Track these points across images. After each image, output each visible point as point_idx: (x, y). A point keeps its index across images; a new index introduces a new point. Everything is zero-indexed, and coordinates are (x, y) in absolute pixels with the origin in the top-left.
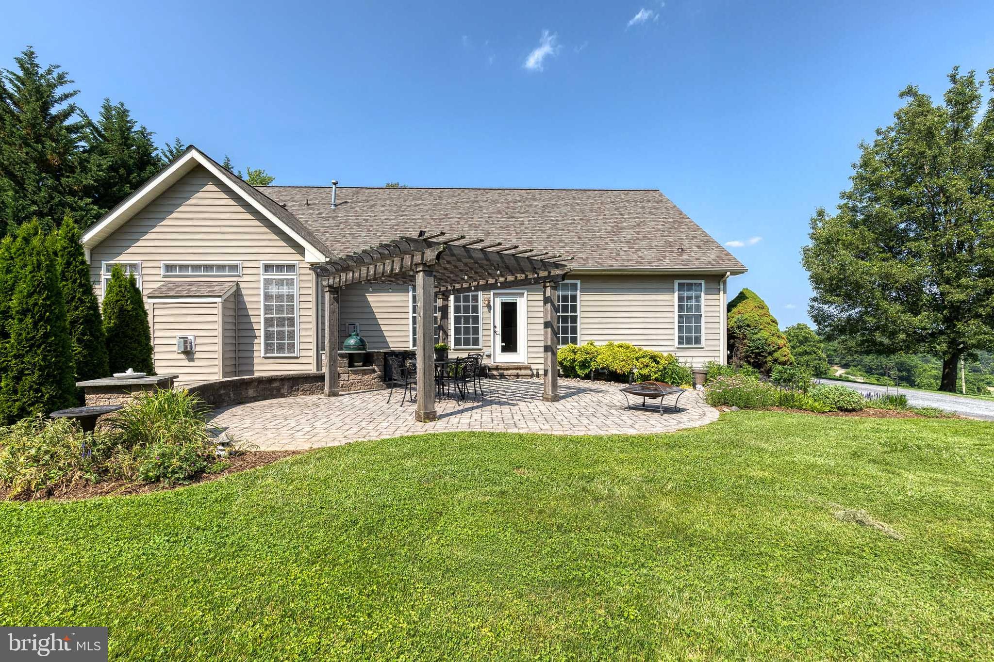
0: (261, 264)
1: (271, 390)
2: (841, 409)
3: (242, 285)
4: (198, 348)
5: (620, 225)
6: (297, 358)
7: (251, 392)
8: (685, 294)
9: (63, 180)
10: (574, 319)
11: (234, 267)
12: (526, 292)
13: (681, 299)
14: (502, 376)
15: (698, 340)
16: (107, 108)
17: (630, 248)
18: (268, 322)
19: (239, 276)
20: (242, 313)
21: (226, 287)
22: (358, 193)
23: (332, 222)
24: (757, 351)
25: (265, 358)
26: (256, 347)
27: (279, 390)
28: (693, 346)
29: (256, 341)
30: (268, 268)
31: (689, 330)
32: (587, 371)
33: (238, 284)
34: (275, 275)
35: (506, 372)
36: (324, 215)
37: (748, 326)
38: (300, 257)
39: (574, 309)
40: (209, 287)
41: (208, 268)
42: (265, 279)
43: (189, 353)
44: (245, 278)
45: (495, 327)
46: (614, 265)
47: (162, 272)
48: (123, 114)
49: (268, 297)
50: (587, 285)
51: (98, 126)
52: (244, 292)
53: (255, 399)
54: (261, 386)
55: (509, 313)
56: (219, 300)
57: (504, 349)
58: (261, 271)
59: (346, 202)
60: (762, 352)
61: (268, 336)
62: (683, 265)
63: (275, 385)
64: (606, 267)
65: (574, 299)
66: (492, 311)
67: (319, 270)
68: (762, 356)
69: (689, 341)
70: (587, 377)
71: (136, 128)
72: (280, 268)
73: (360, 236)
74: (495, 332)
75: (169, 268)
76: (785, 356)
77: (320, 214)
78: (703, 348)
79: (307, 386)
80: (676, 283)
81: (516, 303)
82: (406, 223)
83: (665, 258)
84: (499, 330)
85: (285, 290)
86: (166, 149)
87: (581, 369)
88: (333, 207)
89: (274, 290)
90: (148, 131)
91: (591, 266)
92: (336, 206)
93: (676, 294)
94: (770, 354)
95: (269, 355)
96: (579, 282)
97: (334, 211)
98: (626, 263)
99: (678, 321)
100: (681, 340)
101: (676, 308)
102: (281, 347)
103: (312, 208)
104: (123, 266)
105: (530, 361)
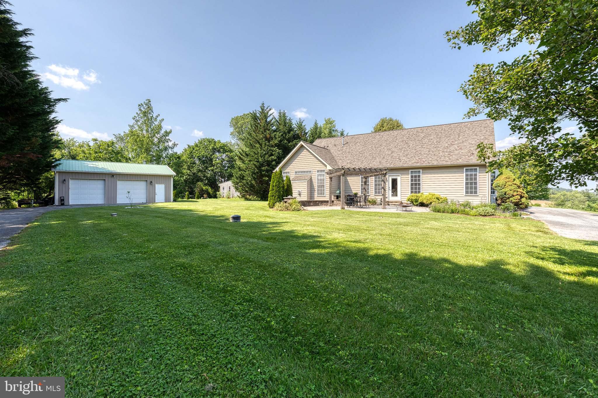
0: (317, 170)
2: (481, 215)
4: (302, 193)
5: (453, 143)
6: (325, 197)
7: (312, 204)
8: (469, 173)
9: (271, 142)
10: (419, 184)
11: (310, 172)
12: (400, 175)
13: (467, 175)
14: (389, 205)
15: (476, 192)
16: (280, 113)
17: (449, 155)
18: (319, 187)
19: (311, 174)
20: (312, 184)
21: (308, 177)
22: (353, 137)
23: (341, 152)
24: (501, 197)
26: (315, 193)
27: (318, 204)
28: (473, 195)
31: (471, 188)
32: (417, 203)
33: (311, 176)
34: (320, 173)
35: (390, 203)
37: (499, 186)
38: (325, 168)
39: (419, 180)
40: (304, 177)
41: (304, 172)
42: (317, 175)
43: (300, 195)
44: (313, 174)
45: (389, 187)
46: (435, 163)
47: (294, 174)
48: (284, 114)
49: (318, 180)
50: (424, 171)
51: (278, 120)
52: (313, 178)
53: (312, 206)
54: (314, 203)
55: (394, 182)
56: (306, 181)
57: (392, 195)
58: (316, 172)
59: (347, 143)
60: (504, 198)
61: (318, 190)
62: (467, 162)
63: (317, 203)
64: (431, 164)
65: (419, 176)
66: (388, 182)
67: (330, 172)
69: (471, 193)
70: (417, 205)
71: (288, 118)
72: (321, 171)
73: (348, 157)
74: (389, 189)
75: (296, 172)
76: (516, 199)
77: (338, 149)
78: (478, 196)
79: (325, 203)
80: (465, 169)
81: (397, 179)
82: (365, 150)
83: (460, 159)
84: (391, 188)
85: (322, 178)
86: (296, 123)
87: (415, 202)
88: (343, 145)
89: (319, 178)
91: (425, 164)
93: (465, 173)
94: (509, 198)
95: (318, 196)
96: (421, 170)
98: (440, 162)
99: (466, 185)
100: (467, 192)
101: (465, 179)
102: (321, 193)
103: (336, 147)
104: (286, 173)
105: (402, 200)
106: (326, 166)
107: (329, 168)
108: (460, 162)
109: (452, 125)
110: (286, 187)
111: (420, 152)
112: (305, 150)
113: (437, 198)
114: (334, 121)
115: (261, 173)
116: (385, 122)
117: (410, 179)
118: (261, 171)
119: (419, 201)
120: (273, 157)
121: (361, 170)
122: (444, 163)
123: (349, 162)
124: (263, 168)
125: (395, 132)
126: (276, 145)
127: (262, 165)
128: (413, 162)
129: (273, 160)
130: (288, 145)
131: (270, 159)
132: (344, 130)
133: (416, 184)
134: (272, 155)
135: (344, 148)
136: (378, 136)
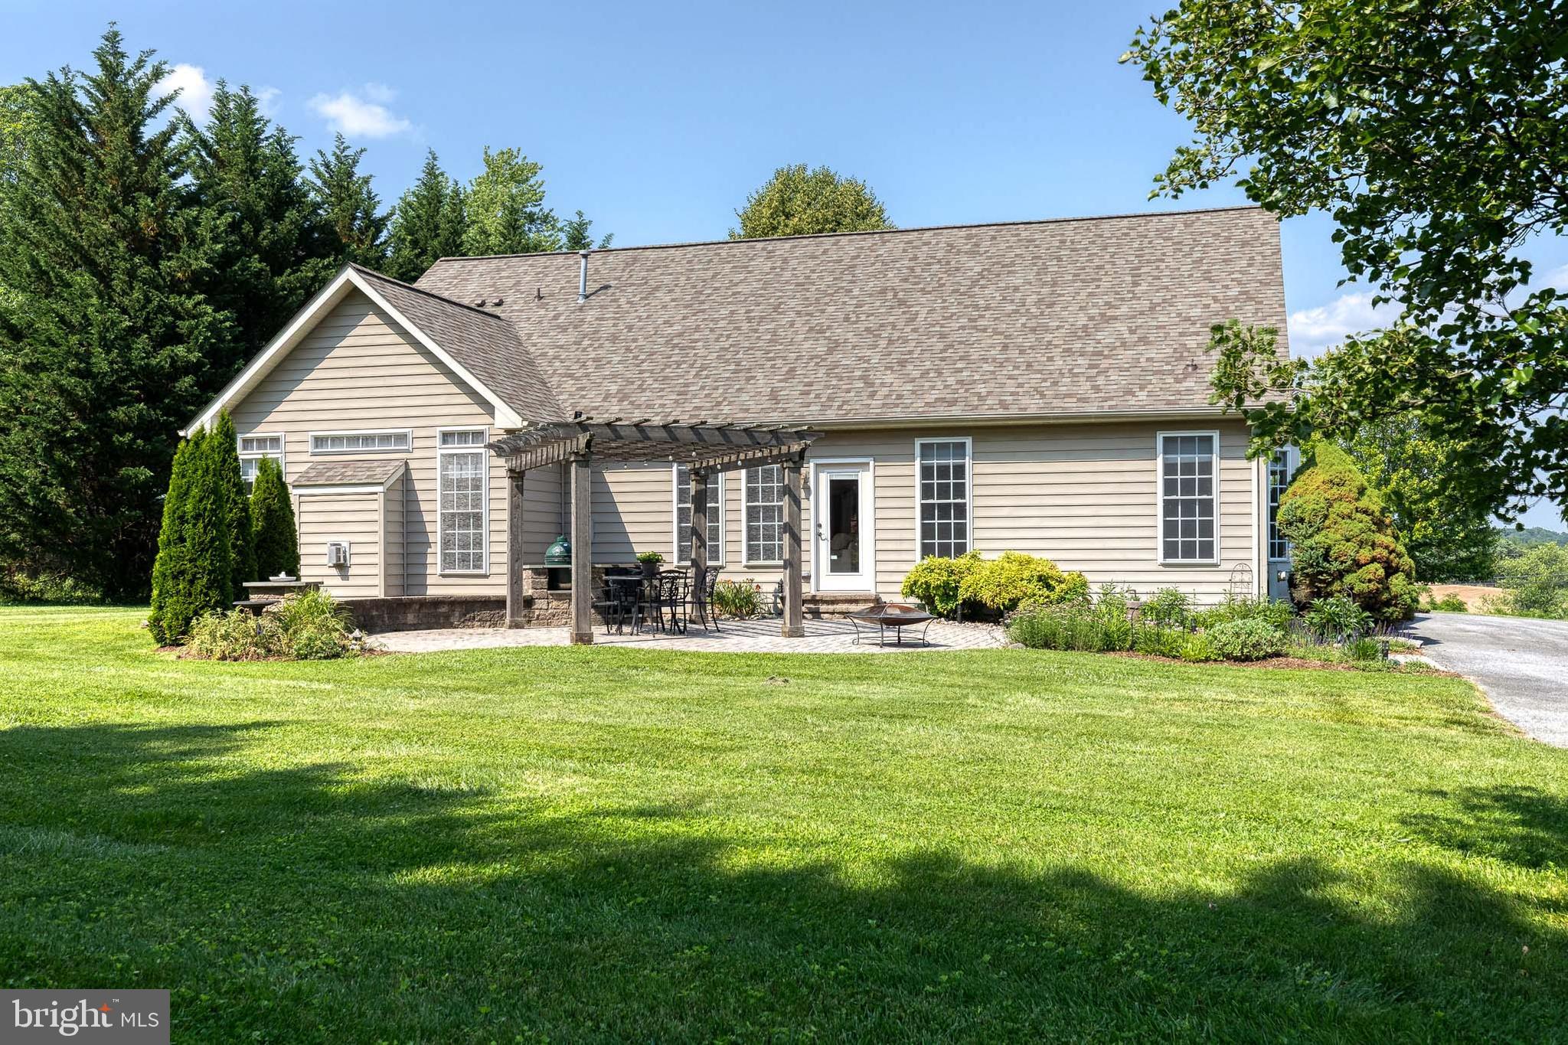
0: (437, 432)
1: (437, 616)
3: (412, 465)
4: (355, 560)
5: (1109, 313)
6: (485, 576)
7: (411, 618)
8: (1179, 459)
9: (164, 264)
10: (962, 511)
11: (401, 438)
12: (872, 463)
13: (1169, 468)
14: (816, 614)
15: (1207, 550)
16: (222, 99)
17: (1091, 367)
18: (449, 520)
19: (407, 451)
20: (412, 508)
21: (391, 468)
22: (635, 260)
23: (571, 336)
24: (1309, 570)
25: (444, 576)
26: (430, 560)
27: (447, 617)
28: (1197, 561)
29: (429, 550)
30: (446, 437)
31: (1189, 529)
32: (951, 605)
33: (406, 463)
34: (456, 449)
35: (823, 608)
36: (562, 319)
37: (1302, 520)
38: (487, 419)
39: (960, 491)
40: (369, 469)
41: (368, 439)
42: (442, 455)
43: (342, 567)
44: (417, 454)
45: (820, 526)
46: (1032, 407)
47: (310, 447)
48: (247, 106)
49: (447, 483)
50: (984, 447)
51: (208, 135)
52: (415, 475)
53: (415, 627)
54: (424, 610)
55: (844, 498)
56: (380, 489)
57: (835, 567)
58: (438, 442)
59: (606, 287)
60: (1321, 573)
61: (447, 543)
62: (1169, 403)
63: (443, 609)
64: (1014, 411)
65: (960, 471)
66: (812, 498)
67: (511, 445)
68: (1321, 581)
69: (1189, 551)
70: (951, 616)
71: (270, 130)
72: (463, 436)
73: (609, 363)
74: (818, 536)
75: (319, 441)
76: (1370, 581)
77: (556, 317)
78: (1216, 565)
79: (486, 614)
80: (1160, 437)
81: (856, 481)
82: (697, 329)
83: (1142, 388)
84: (826, 530)
85: (469, 473)
86: (319, 160)
87: (941, 601)
88: (581, 301)
89: (454, 473)
90: (289, 134)
91: (990, 411)
92: (586, 297)
93: (1160, 460)
94: (1340, 575)
95: (447, 572)
96: (968, 441)
97: (581, 309)
98: (1056, 403)
99: (1166, 514)
100: (1170, 550)
101: (1160, 488)
102: (464, 560)
103: (544, 306)
104: (261, 442)
105: (881, 588)
106: (490, 409)
107: (507, 418)
108: (1141, 403)
109: (1105, 225)
110: (257, 526)
111: (962, 350)
112: (371, 318)
113: (1040, 579)
114: (534, 169)
115: (107, 439)
116: (796, 191)
117: (918, 481)
118: (104, 428)
119: (963, 594)
120: (180, 350)
121: (678, 434)
122: (1071, 407)
123: (614, 388)
124: (120, 413)
125: (847, 246)
126: (197, 282)
127: (111, 395)
128: (930, 398)
129: (179, 370)
130: (271, 286)
131: (161, 358)
132: (586, 218)
133: (944, 511)
134: (172, 337)
135: (590, 315)
136: (762, 257)
